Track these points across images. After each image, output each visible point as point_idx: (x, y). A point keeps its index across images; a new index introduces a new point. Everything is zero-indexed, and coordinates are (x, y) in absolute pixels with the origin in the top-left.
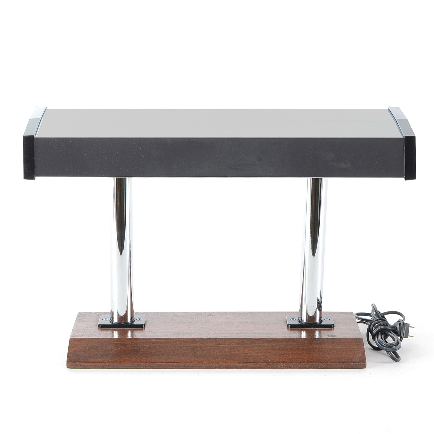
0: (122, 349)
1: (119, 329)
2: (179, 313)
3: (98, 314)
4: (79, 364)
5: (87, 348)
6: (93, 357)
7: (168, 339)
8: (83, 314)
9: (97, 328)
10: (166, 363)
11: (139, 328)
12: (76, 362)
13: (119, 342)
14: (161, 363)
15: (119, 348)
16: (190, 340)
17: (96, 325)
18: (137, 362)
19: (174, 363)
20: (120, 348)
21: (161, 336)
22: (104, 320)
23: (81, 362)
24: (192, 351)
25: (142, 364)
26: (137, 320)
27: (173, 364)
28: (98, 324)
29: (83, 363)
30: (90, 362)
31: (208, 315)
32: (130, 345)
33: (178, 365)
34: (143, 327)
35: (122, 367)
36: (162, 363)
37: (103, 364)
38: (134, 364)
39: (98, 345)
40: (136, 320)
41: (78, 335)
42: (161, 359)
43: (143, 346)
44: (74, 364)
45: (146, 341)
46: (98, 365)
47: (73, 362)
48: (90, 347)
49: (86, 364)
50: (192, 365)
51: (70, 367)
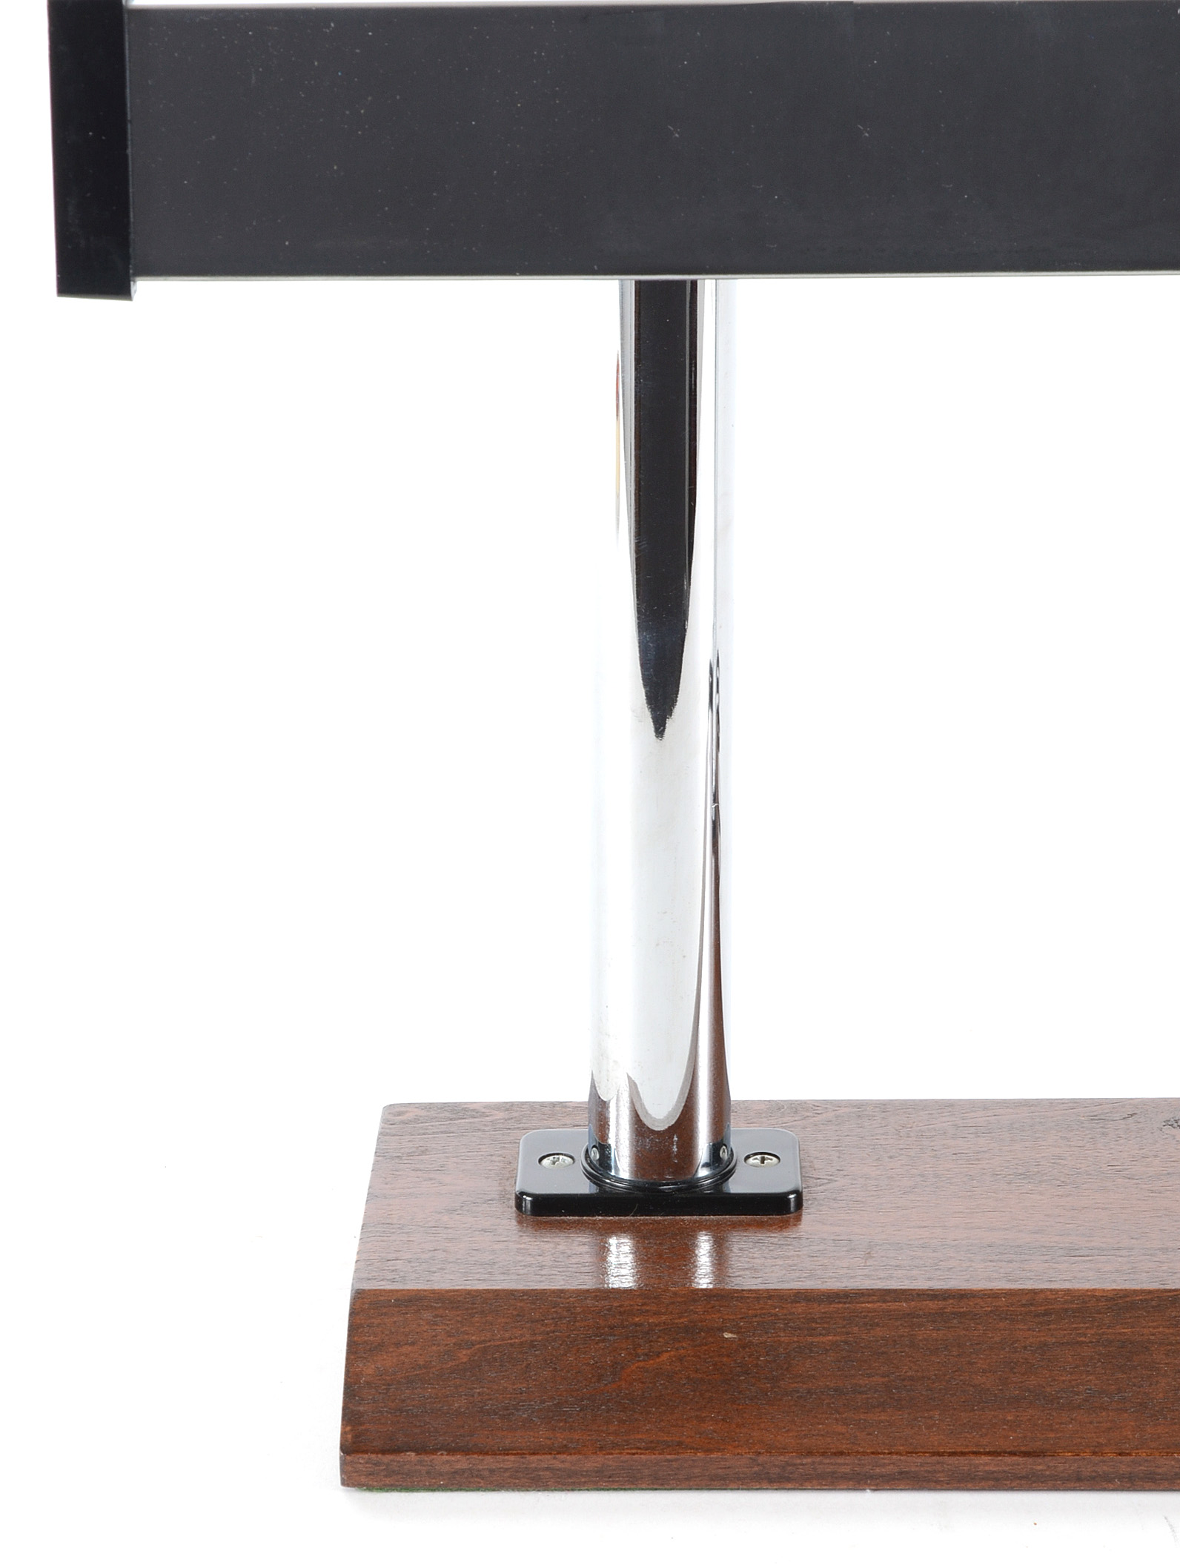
0: (681, 1359)
1: (645, 1224)
2: (985, 1105)
3: (501, 1115)
4: (420, 1463)
5: (463, 1355)
6: (503, 1417)
7: (962, 1295)
8: (416, 1120)
9: (507, 1220)
10: (963, 1454)
11: (765, 1218)
12: (397, 1451)
13: (657, 1313)
14: (934, 1454)
15: (658, 1355)
16: (1098, 1299)
17: (503, 1197)
18: (783, 1451)
19: (1012, 1454)
20: (665, 1357)
21: (915, 1272)
22: (545, 1162)
23: (434, 1451)
24: (1120, 1375)
25: (809, 1460)
26: (748, 1157)
27: (1009, 1459)
28: (518, 1188)
29: (445, 1458)
30: (487, 1454)
31: (1167, 1123)
32: (727, 1335)
33: (1039, 1465)
34: (788, 1212)
35: (688, 1479)
36: (939, 1454)
37: (567, 1465)
38: (761, 1459)
39: (528, 1337)
40: (741, 1163)
41: (399, 1265)
42: (928, 1428)
43: (810, 1339)
44: (388, 1465)
45: (824, 1308)
46: (536, 1469)
47: (384, 1452)
48: (485, 1350)
49: (461, 1462)
50: (1123, 1469)
51: (363, 1479)
